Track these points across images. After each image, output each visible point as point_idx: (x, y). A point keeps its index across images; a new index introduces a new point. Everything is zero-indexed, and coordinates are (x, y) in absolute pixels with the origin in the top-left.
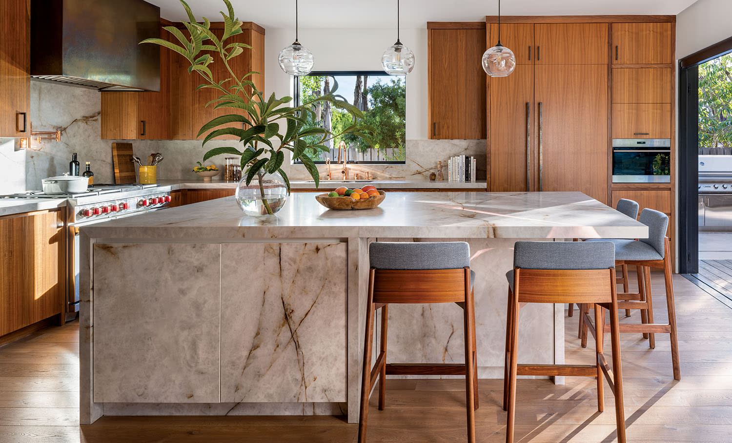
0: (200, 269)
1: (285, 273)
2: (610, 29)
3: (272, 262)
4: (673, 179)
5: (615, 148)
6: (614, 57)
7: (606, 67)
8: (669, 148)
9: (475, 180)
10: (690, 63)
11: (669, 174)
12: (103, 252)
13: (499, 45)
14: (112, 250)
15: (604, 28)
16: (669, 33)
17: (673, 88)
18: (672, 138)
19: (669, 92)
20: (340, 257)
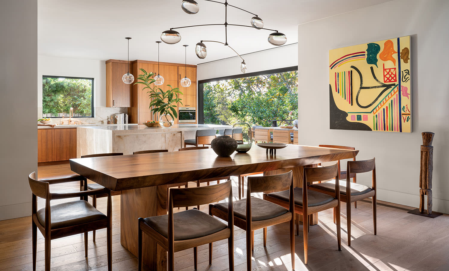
0: (145, 142)
1: (166, 142)
2: (178, 68)
3: (163, 139)
4: (196, 121)
5: (179, 111)
6: (179, 78)
7: (177, 81)
8: (195, 111)
9: (128, 123)
10: (201, 82)
11: (195, 119)
12: (118, 138)
13: (186, 77)
14: (121, 137)
15: (176, 67)
16: (195, 71)
17: (196, 90)
18: (196, 107)
19: (195, 91)
20: (180, 136)
